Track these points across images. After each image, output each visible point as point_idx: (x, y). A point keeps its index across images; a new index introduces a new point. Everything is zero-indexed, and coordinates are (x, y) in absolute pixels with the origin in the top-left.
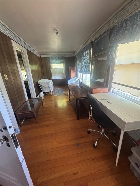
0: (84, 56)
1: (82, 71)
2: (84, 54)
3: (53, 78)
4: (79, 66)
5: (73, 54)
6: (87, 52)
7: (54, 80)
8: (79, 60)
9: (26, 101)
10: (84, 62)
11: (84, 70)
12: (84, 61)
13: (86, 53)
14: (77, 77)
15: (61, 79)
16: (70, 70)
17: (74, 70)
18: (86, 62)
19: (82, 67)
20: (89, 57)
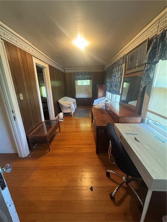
0: (114, 72)
1: (111, 90)
2: (115, 70)
3: (77, 96)
4: (108, 84)
5: (103, 69)
6: (119, 68)
7: (78, 98)
8: (109, 76)
9: (42, 122)
10: (114, 80)
11: (114, 89)
12: (114, 78)
13: (117, 68)
14: (105, 96)
15: (86, 98)
16: (97, 88)
17: (102, 88)
18: (116, 80)
19: (111, 86)
20: (120, 74)
